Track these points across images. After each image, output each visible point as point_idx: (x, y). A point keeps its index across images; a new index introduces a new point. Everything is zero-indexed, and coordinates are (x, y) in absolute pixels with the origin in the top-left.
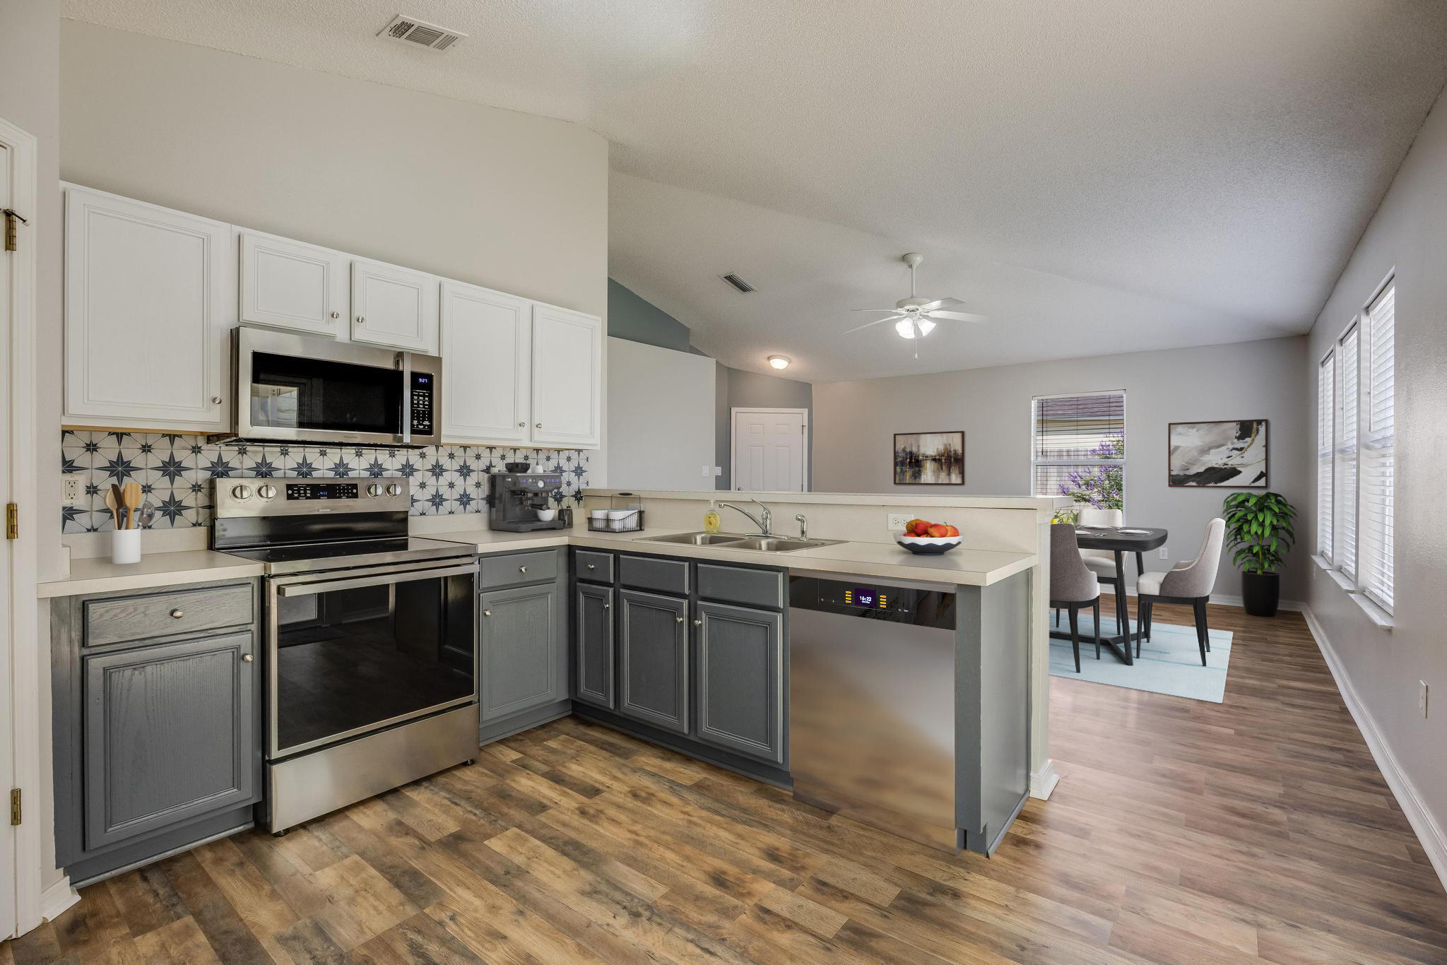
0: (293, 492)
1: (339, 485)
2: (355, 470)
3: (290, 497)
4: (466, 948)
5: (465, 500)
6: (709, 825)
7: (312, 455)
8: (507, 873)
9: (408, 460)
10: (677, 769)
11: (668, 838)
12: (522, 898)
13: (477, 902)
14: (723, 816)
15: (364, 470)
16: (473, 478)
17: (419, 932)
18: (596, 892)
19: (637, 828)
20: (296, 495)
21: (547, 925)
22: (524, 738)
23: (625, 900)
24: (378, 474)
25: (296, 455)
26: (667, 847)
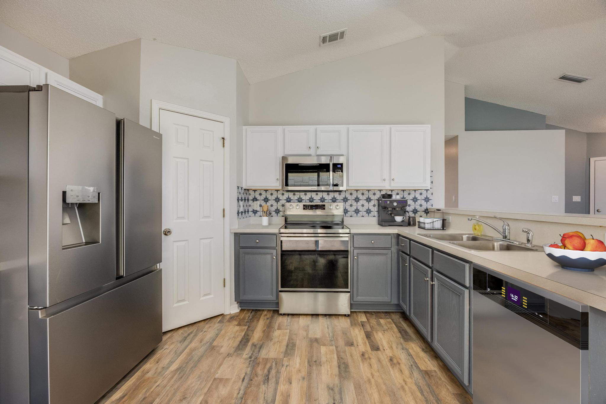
0: (305, 207)
1: (319, 205)
2: (327, 200)
3: (304, 209)
4: (279, 378)
5: (369, 211)
6: (410, 394)
7: (314, 195)
8: (315, 362)
9: (345, 196)
10: (424, 358)
11: (384, 387)
12: (310, 373)
13: (298, 365)
14: (423, 394)
15: (330, 200)
16: (372, 203)
17: (276, 364)
18: (332, 389)
19: (376, 374)
20: (306, 208)
21: (305, 389)
22: (374, 314)
23: (337, 401)
24: (335, 201)
25: (309, 195)
26: (379, 392)
